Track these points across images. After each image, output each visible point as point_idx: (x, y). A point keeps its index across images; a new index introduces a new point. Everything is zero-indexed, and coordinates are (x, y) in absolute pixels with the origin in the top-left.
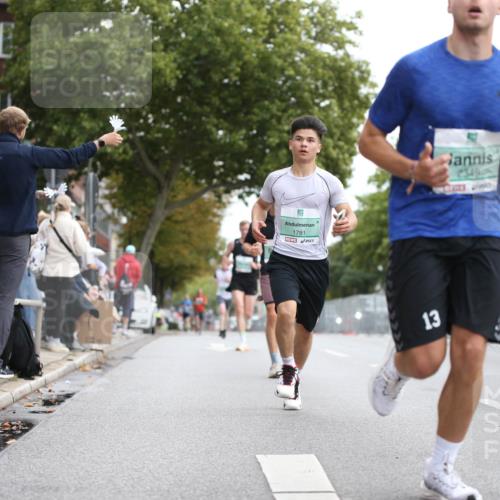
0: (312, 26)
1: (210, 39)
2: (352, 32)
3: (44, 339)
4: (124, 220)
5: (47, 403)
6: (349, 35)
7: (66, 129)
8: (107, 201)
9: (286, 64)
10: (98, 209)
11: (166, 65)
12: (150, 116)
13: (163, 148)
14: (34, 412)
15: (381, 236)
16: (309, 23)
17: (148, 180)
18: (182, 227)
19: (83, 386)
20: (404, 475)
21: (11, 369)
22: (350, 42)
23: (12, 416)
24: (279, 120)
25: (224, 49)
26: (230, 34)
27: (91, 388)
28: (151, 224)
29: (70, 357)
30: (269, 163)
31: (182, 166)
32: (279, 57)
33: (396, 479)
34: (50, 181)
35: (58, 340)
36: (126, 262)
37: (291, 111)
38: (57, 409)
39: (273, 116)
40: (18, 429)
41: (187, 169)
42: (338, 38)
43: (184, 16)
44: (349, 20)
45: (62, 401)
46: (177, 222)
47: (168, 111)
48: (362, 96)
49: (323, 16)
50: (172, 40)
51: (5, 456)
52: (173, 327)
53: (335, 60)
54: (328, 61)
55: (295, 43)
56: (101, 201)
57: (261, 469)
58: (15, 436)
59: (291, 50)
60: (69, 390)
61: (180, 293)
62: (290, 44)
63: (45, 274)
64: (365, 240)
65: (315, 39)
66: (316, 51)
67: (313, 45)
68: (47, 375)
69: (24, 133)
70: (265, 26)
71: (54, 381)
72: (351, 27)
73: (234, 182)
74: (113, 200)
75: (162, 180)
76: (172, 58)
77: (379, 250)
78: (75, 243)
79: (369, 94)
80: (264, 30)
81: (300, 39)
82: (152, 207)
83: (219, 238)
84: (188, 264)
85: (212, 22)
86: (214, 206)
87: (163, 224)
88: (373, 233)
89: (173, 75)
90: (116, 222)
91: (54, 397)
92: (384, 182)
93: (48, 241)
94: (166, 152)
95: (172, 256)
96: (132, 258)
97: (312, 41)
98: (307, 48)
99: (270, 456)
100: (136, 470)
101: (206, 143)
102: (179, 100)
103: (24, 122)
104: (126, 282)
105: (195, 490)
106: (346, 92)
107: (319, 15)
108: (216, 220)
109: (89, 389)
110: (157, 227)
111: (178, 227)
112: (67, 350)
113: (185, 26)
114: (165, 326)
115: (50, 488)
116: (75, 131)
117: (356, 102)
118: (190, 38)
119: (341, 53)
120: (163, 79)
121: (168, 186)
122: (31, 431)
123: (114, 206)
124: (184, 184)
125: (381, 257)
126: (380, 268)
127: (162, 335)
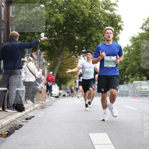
0: (103, 5)
1: (74, 10)
2: (116, 6)
3: (25, 100)
4: (49, 64)
5: (27, 119)
6: (115, 7)
7: (31, 37)
8: (44, 59)
9: (96, 16)
10: (41, 61)
11: (60, 18)
12: (56, 33)
13: (60, 42)
14: (23, 122)
15: (126, 67)
16: (102, 4)
17: (56, 52)
18: (66, 66)
19: (37, 114)
20: (133, 139)
21: (16, 109)
22: (115, 10)
23: (16, 123)
24: (95, 32)
25: (78, 13)
26: (80, 8)
27: (40, 114)
28: (57, 65)
29: (33, 105)
30: (91, 47)
32: (94, 14)
33: (130, 140)
34: (26, 53)
35: (30, 100)
36: (49, 76)
37: (98, 30)
38: (29, 121)
39: (93, 31)
40: (18, 127)
41: (67, 49)
42: (111, 8)
43: (65, 3)
44: (114, 3)
45: (31, 118)
46: (65, 64)
47: (61, 31)
48: (119, 25)
49: (107, 2)
50: (62, 10)
51: (14, 135)
52: (64, 96)
53: (111, 15)
54: (109, 15)
55: (99, 10)
56: (42, 59)
57: (90, 138)
58: (17, 129)
59: (98, 12)
60: (33, 115)
61: (66, 85)
62: (97, 10)
63: (26, 81)
65: (105, 9)
66: (105, 12)
67: (104, 10)
68: (26, 111)
69: (17, 39)
70: (90, 5)
71: (29, 112)
72: (115, 5)
73: (81, 52)
74: (46, 58)
75: (60, 52)
76: (62, 15)
77: (125, 72)
78: (34, 71)
79: (121, 25)
80: (89, 6)
81: (100, 9)
82: (57, 60)
84: (68, 77)
85: (74, 4)
86: (76, 59)
87: (60, 65)
88: (123, 66)
89: (63, 20)
90: (46, 65)
91: (29, 117)
92: (126, 51)
93: (26, 71)
94: (61, 43)
95: (63, 74)
96: (52, 75)
97: (104, 9)
98: (102, 11)
99: (93, 134)
100: (53, 139)
101: (73, 40)
102: (64, 28)
103: (18, 36)
104: (50, 83)
105: (70, 144)
106: (114, 25)
107: (105, 2)
108: (76, 64)
109: (39, 115)
110: (59, 66)
111: (65, 66)
112: (33, 103)
113: (66, 6)
115: (27, 144)
116: (33, 38)
117: (117, 28)
118: (68, 9)
119: (112, 12)
120: (60, 22)
121: (62, 54)
122: (21, 128)
123: (46, 60)
124: (66, 53)
125: (126, 74)
126: (126, 77)
127: (61, 98)
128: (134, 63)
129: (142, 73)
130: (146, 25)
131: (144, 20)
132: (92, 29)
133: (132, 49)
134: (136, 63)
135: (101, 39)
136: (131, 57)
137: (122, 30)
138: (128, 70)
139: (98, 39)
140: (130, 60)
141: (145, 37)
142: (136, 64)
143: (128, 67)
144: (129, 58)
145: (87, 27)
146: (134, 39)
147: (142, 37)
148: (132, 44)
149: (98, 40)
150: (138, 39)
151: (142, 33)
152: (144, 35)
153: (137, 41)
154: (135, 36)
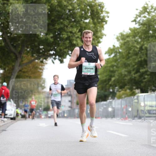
15: (111, 76)
17: (12, 55)
18: (26, 74)
24: (67, 27)
28: (13, 74)
30: (61, 46)
31: (26, 48)
36: (3, 89)
39: (65, 25)
41: (28, 50)
46: (24, 72)
52: (23, 117)
64: (104, 78)
73: (49, 55)
75: (17, 54)
77: (110, 83)
79: (104, 16)
82: (13, 66)
83: (43, 78)
86: (39, 65)
87: (18, 72)
92: (112, 53)
94: (19, 42)
96: (6, 88)
104: (3, 98)
106: (95, 16)
108: (41, 71)
110: (16, 74)
114: (20, 116)
117: (100, 20)
121: (20, 57)
124: (27, 56)
125: (111, 85)
126: (111, 90)
127: (19, 120)
128: (123, 71)
129: (134, 84)
130: (140, 16)
131: (137, 9)
132: (63, 22)
133: (120, 51)
134: (126, 71)
135: (76, 36)
136: (119, 62)
137: (106, 23)
138: (114, 81)
139: (72, 36)
140: (117, 67)
141: (138, 34)
142: (126, 73)
143: (114, 76)
144: (115, 64)
145: (56, 19)
146: (123, 37)
147: (135, 33)
148: (120, 44)
149: (71, 38)
150: (128, 36)
151: (134, 28)
152: (138, 30)
153: (128, 39)
154: (125, 33)
